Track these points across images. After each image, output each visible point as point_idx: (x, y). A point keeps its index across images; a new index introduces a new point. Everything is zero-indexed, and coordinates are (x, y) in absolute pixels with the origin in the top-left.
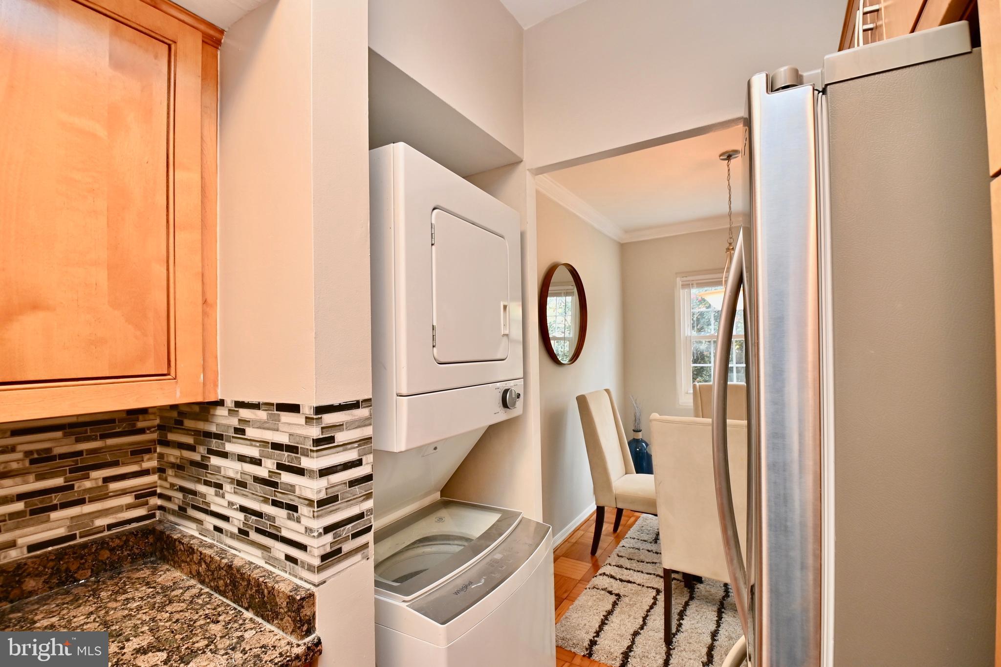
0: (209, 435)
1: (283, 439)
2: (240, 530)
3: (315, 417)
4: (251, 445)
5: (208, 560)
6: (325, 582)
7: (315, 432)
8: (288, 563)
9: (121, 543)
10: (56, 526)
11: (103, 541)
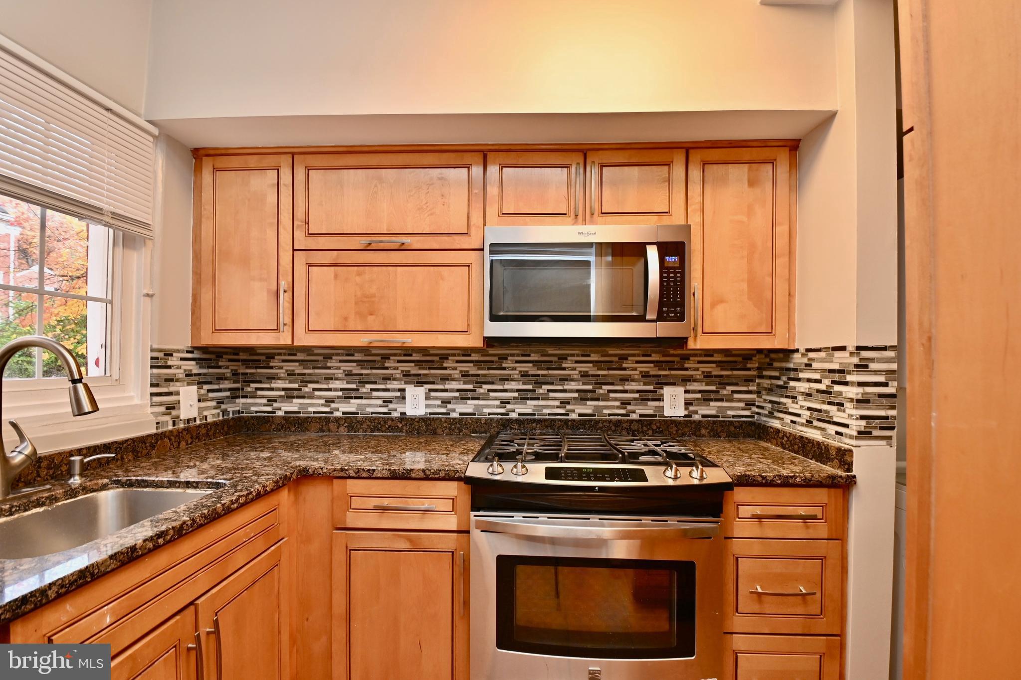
0: (789, 369)
1: (836, 366)
2: (807, 421)
3: (855, 352)
4: (815, 372)
5: (788, 435)
6: (859, 447)
7: (855, 360)
8: (837, 436)
9: (739, 425)
10: (711, 409)
11: (731, 422)
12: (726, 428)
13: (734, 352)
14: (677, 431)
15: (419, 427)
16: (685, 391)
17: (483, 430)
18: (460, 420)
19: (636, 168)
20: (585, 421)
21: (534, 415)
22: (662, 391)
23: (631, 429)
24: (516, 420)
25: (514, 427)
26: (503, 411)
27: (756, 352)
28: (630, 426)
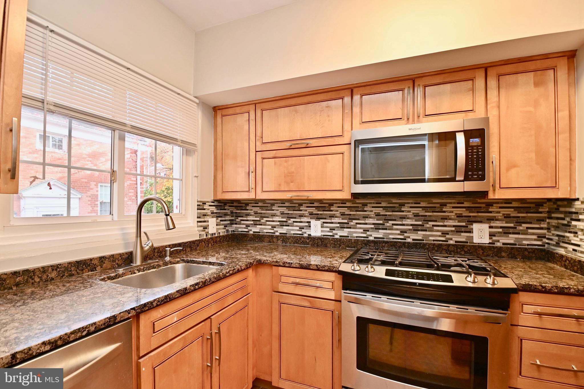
0: (571, 213)
5: (570, 260)
9: (532, 251)
10: (511, 239)
11: (526, 248)
12: (521, 253)
13: (528, 201)
14: (483, 253)
15: (318, 242)
16: (489, 227)
17: (353, 246)
18: (340, 240)
19: (449, 85)
20: (417, 243)
21: (384, 238)
22: (472, 227)
23: (448, 250)
24: (373, 241)
25: (371, 245)
26: (365, 235)
27: (546, 200)
28: (448, 248)
